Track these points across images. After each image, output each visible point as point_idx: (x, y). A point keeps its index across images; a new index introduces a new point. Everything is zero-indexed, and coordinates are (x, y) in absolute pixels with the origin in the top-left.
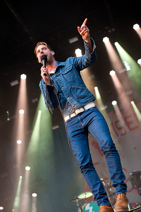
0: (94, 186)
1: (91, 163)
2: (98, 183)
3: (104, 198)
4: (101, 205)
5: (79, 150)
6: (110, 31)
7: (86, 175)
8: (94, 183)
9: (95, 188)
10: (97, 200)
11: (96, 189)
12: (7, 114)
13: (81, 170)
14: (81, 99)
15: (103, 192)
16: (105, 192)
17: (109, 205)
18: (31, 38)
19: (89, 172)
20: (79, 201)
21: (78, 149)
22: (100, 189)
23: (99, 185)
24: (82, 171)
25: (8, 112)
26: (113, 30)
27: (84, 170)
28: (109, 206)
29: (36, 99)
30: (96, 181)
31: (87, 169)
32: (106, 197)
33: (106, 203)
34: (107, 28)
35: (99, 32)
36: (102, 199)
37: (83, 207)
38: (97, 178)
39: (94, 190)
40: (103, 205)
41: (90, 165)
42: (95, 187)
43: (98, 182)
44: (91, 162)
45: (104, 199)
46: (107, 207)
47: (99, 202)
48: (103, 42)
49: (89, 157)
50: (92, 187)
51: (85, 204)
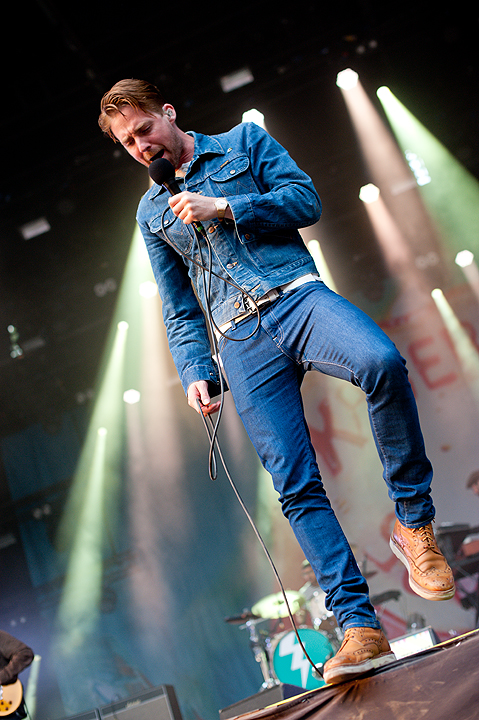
0: (329, 561)
1: (317, 482)
2: (340, 552)
3: (359, 602)
4: (350, 627)
5: (273, 441)
6: (361, 50)
7: (300, 522)
8: (327, 551)
9: (329, 567)
10: (337, 608)
11: (333, 572)
12: (9, 335)
13: (284, 508)
14: (274, 268)
15: (357, 580)
16: (362, 582)
17: (375, 626)
18: (91, 74)
19: (309, 515)
20: (258, 627)
21: (271, 439)
22: (345, 573)
23: (344, 558)
24: (286, 510)
25: (11, 329)
26: (373, 44)
27: (294, 508)
28: (375, 629)
29: (109, 285)
30: (334, 544)
31: (304, 506)
32: (365, 600)
33: (366, 619)
34: (350, 38)
35: (325, 51)
36: (354, 606)
37: (271, 647)
38: (338, 534)
39: (328, 573)
40: (355, 626)
41: (311, 492)
42: (331, 562)
43: (339, 546)
44: (316, 479)
45: (359, 606)
46: (368, 634)
47: (344, 616)
48: (338, 88)
49: (309, 464)
50: (319, 563)
51: (278, 637)
